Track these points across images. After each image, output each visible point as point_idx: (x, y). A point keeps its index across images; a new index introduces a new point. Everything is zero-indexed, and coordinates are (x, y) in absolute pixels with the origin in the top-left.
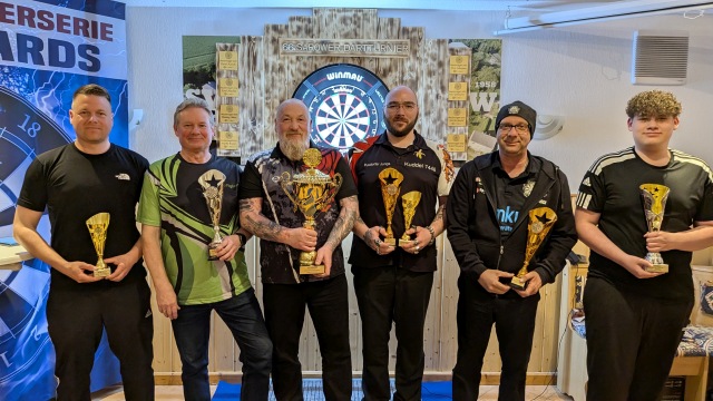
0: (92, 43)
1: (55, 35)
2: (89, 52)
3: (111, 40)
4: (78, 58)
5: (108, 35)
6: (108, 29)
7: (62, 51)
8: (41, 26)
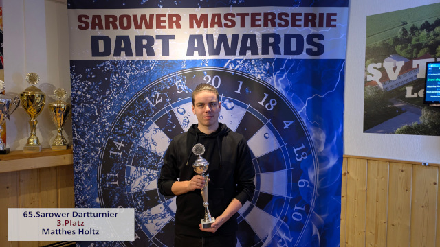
0: (318, 32)
1: (289, 30)
2: (315, 40)
3: (335, 26)
4: (306, 46)
5: (332, 23)
6: (332, 17)
7: (294, 41)
8: (280, 25)
